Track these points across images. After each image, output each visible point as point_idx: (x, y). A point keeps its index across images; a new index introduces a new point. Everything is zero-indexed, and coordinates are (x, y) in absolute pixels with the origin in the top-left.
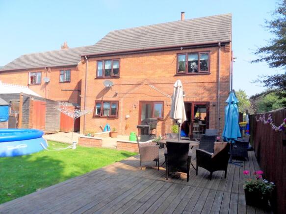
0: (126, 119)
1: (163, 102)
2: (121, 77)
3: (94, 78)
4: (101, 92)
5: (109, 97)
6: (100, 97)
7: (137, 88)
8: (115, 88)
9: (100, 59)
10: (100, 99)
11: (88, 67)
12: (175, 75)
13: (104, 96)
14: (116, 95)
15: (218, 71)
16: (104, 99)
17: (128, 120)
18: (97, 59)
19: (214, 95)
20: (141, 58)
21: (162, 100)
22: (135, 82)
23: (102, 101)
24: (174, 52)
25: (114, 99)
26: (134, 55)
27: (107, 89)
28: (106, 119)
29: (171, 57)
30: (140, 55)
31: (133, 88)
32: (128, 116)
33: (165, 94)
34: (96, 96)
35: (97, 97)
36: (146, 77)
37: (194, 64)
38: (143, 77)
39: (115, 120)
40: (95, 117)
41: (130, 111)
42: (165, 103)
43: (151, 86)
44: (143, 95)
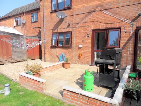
0: (79, 48)
1: (120, 28)
2: (72, 7)
3: (49, 13)
5: (63, 28)
6: (56, 29)
7: (89, 17)
8: (67, 20)
10: (55, 31)
13: (59, 28)
14: (68, 26)
16: (59, 31)
17: (81, 49)
22: (88, 11)
23: (57, 33)
25: (68, 30)
27: (62, 20)
28: (61, 49)
31: (85, 18)
32: (81, 46)
33: (122, 19)
34: (52, 28)
35: (53, 30)
36: (99, 3)
38: (97, 3)
39: (69, 49)
40: (52, 47)
41: (83, 41)
42: (122, 29)
43: (106, 12)
44: (96, 23)
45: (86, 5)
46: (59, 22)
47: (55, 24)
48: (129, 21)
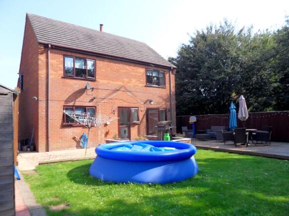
1: (138, 108)
2: (97, 80)
3: (60, 77)
4: (72, 95)
5: (83, 101)
6: (71, 101)
7: (115, 94)
9: (69, 54)
10: (71, 104)
11: (50, 61)
12: (146, 86)
13: (77, 100)
14: (92, 100)
15: (170, 87)
16: (77, 104)
17: (108, 126)
18: (64, 53)
19: (168, 104)
20: (117, 65)
21: (137, 106)
22: (113, 88)
23: (73, 106)
24: (144, 66)
25: (91, 104)
26: (110, 60)
27: (82, 91)
29: (141, 70)
30: (117, 61)
31: (110, 94)
33: (139, 101)
34: (65, 99)
35: (66, 101)
36: (123, 84)
37: (155, 78)
38: (120, 83)
40: (63, 126)
42: (140, 109)
43: (128, 93)
44: (121, 101)
45: (112, 82)
46: (77, 93)
47: (70, 94)
48: (143, 103)
